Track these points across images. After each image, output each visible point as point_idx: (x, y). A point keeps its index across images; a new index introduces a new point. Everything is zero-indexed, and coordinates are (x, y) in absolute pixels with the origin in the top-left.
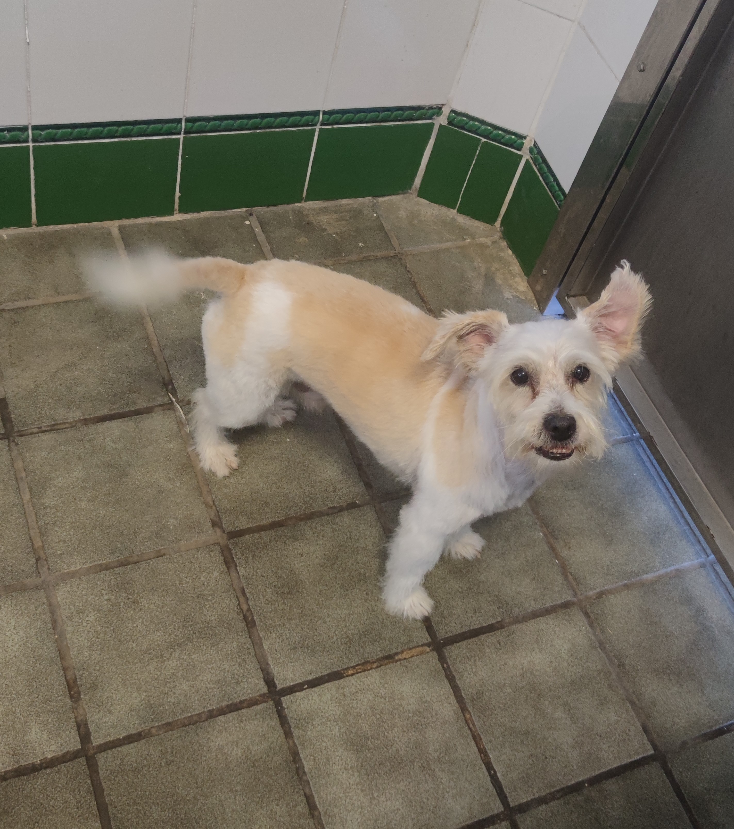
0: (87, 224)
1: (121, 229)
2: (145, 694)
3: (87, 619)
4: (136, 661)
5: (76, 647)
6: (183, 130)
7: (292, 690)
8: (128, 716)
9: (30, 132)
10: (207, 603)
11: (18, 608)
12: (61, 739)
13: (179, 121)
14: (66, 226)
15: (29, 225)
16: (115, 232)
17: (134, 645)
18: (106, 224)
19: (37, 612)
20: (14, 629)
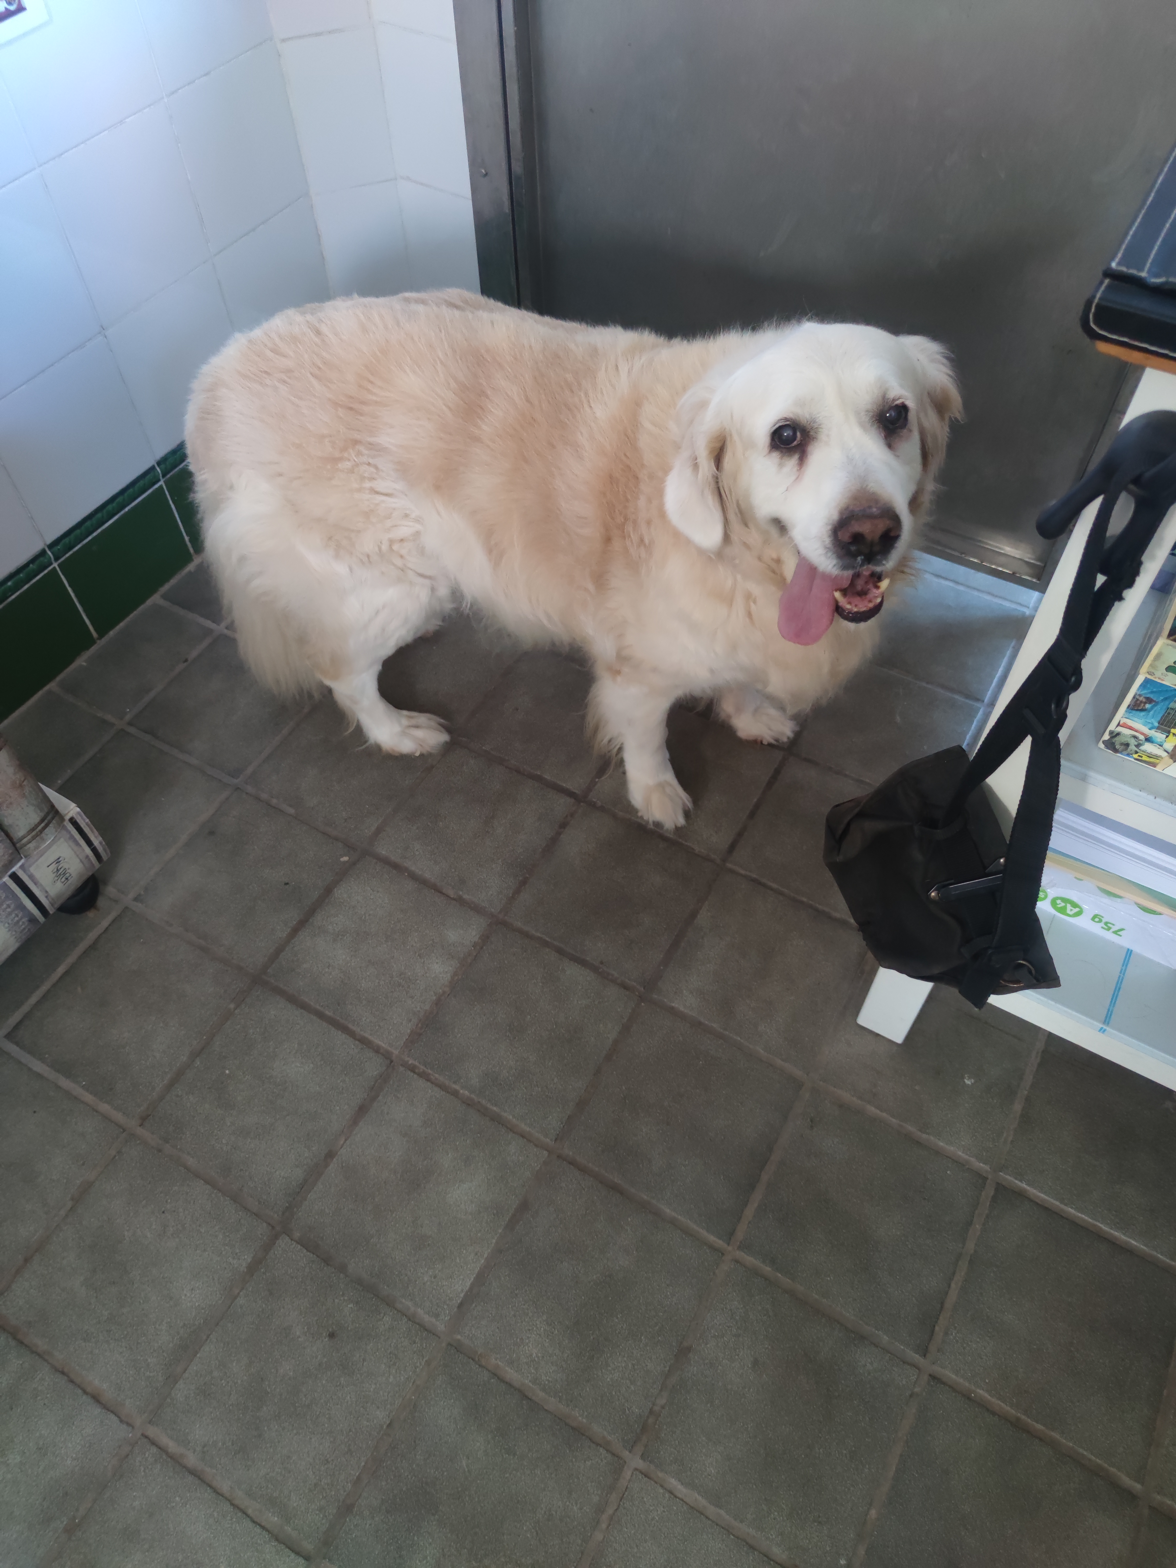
0: (135, 612)
1: (165, 597)
2: (500, 861)
3: (415, 850)
4: (474, 848)
5: (426, 870)
6: (161, 475)
7: (589, 789)
8: (503, 880)
9: (49, 553)
10: (485, 782)
11: (362, 878)
12: (474, 925)
13: (152, 468)
14: (122, 624)
15: (93, 642)
16: (162, 602)
17: (463, 840)
18: (149, 602)
19: (377, 871)
20: (373, 891)
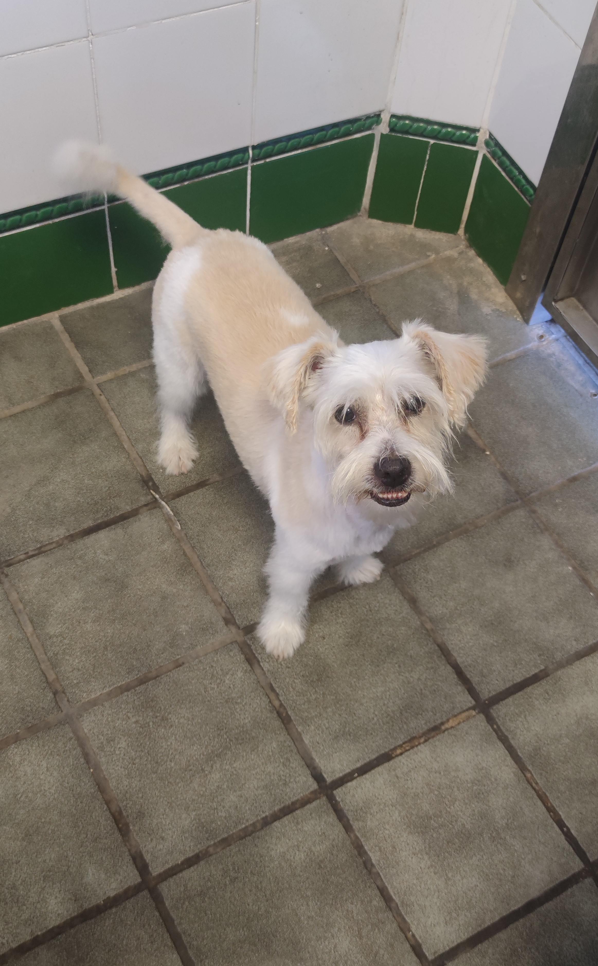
0: (25, 322)
1: (62, 319)
2: (194, 813)
3: (119, 746)
4: (178, 781)
5: (114, 777)
6: (106, 200)
7: (342, 781)
8: (182, 839)
10: (237, 707)
11: (46, 748)
12: (120, 875)
16: (57, 324)
17: (173, 764)
18: (45, 317)
19: (67, 748)
20: (47, 770)
